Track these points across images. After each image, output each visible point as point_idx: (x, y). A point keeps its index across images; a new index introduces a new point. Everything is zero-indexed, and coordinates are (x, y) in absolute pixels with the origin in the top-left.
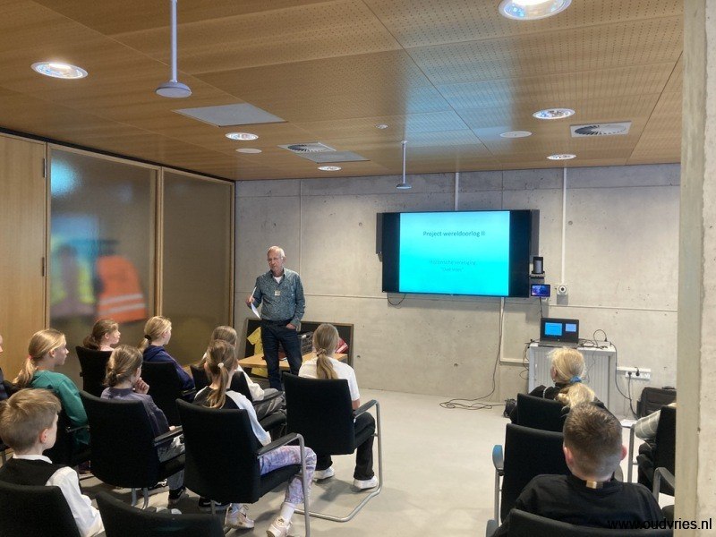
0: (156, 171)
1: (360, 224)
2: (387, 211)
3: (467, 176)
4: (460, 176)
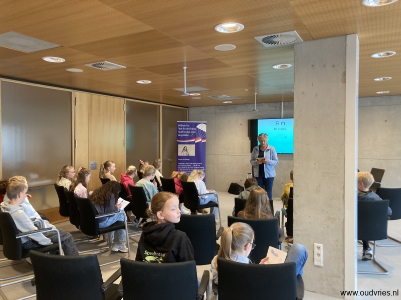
0: (159, 106)
1: (241, 124)
2: (253, 119)
3: (287, 103)
4: (284, 104)
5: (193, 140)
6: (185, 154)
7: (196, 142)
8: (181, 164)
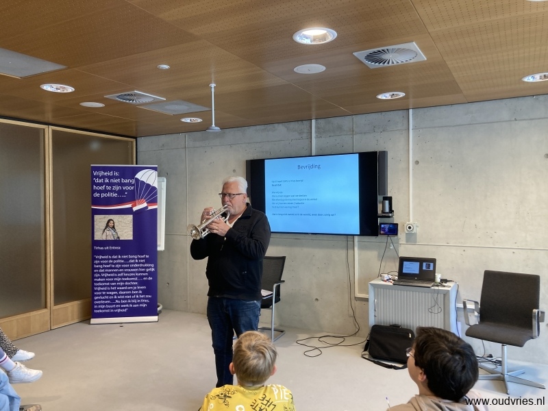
2: (256, 158)
3: (322, 122)
4: (316, 123)
5: (129, 206)
6: (109, 235)
7: (135, 209)
8: (101, 257)
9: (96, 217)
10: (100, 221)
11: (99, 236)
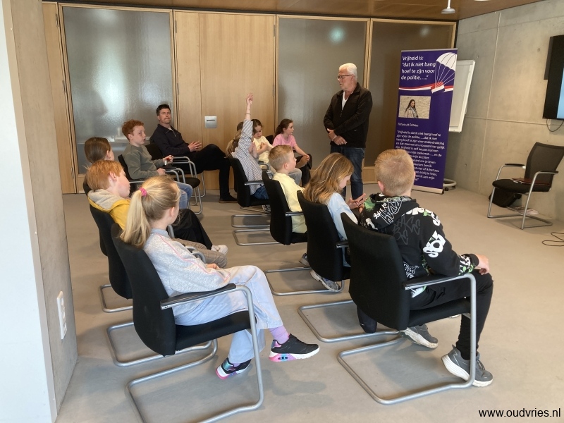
0: (367, 22)
1: (538, 50)
5: (428, 88)
6: (410, 114)
7: (433, 91)
9: (402, 97)
10: (404, 100)
11: (402, 114)
